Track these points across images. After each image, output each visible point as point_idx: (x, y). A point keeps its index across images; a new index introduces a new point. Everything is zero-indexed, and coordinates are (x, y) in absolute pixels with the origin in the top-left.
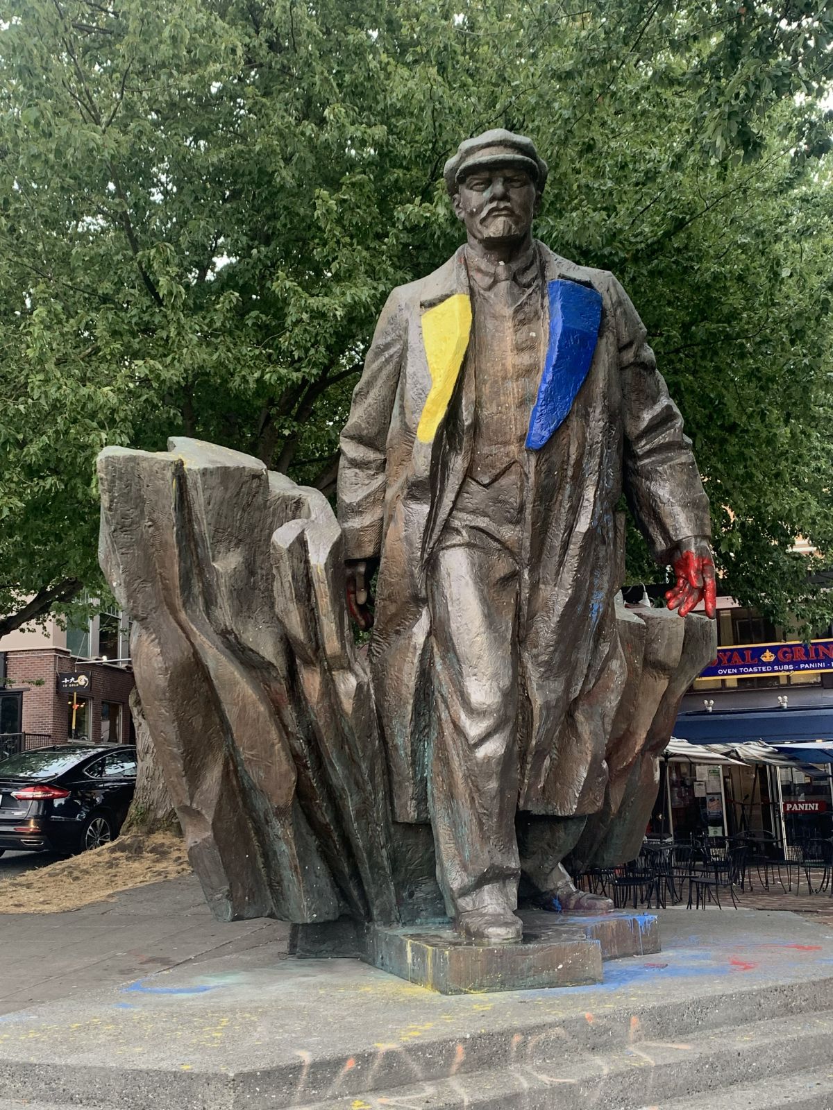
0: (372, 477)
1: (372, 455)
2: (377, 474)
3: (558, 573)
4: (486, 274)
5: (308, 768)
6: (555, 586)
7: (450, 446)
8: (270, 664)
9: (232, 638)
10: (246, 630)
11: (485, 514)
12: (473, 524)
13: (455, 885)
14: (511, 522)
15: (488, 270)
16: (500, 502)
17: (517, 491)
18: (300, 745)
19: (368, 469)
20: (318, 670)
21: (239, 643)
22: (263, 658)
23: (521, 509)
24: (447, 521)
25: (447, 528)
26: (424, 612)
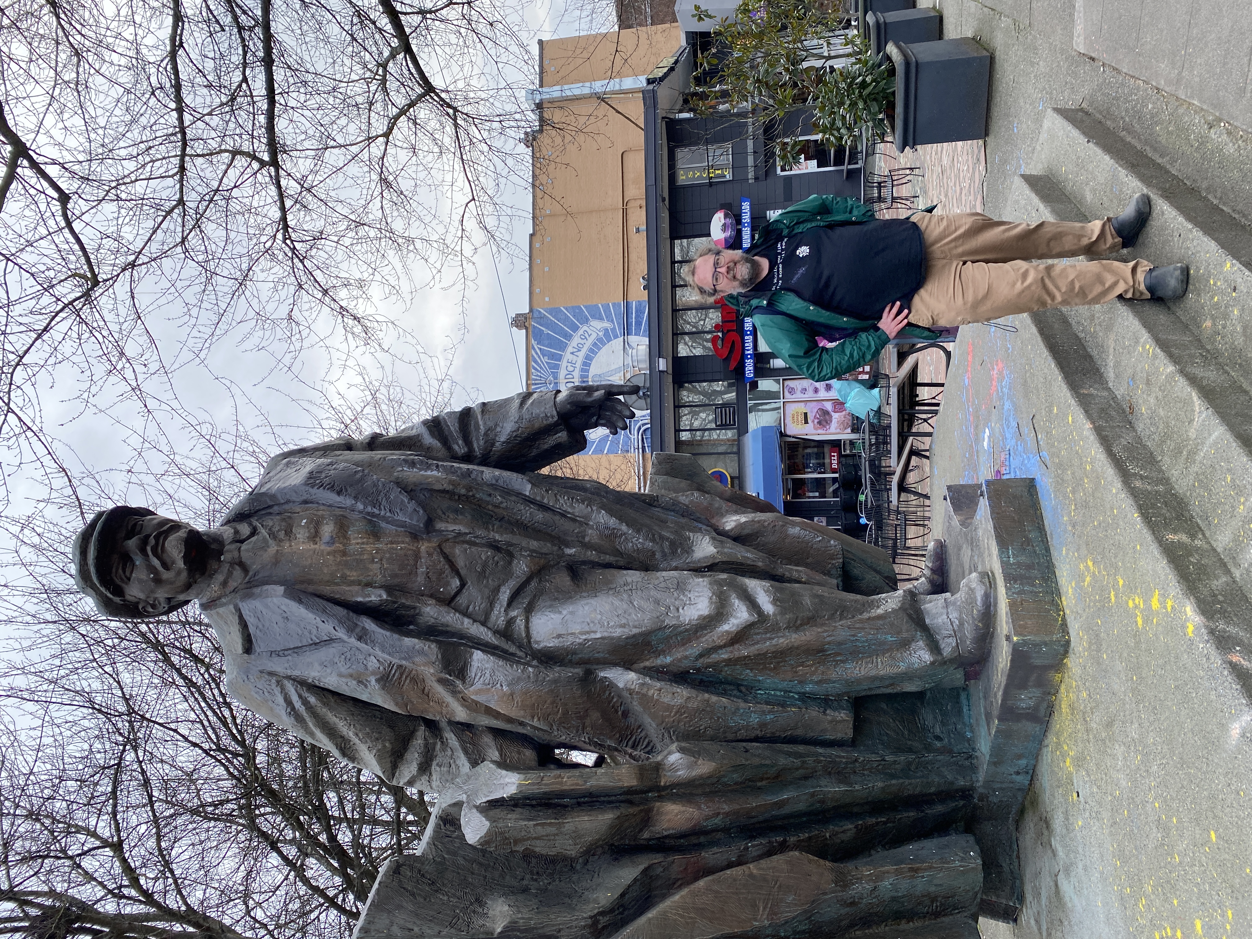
0: (445, 744)
1: (418, 742)
2: (442, 738)
3: (574, 520)
4: (230, 574)
5: (785, 841)
6: (587, 524)
7: (411, 623)
8: (645, 871)
9: (603, 920)
10: (596, 901)
11: (496, 591)
12: (505, 604)
13: (927, 657)
14: (510, 563)
15: (226, 570)
16: (484, 571)
17: (474, 549)
18: (755, 846)
19: (434, 749)
20: (658, 804)
21: (611, 911)
22: (635, 880)
23: (494, 546)
24: (496, 632)
25: (506, 633)
26: (602, 674)
